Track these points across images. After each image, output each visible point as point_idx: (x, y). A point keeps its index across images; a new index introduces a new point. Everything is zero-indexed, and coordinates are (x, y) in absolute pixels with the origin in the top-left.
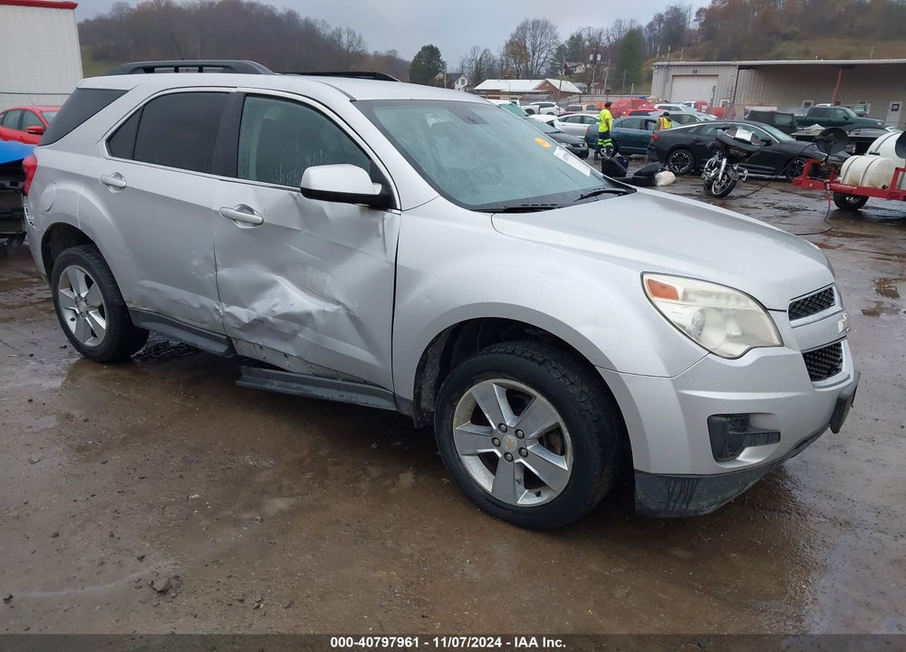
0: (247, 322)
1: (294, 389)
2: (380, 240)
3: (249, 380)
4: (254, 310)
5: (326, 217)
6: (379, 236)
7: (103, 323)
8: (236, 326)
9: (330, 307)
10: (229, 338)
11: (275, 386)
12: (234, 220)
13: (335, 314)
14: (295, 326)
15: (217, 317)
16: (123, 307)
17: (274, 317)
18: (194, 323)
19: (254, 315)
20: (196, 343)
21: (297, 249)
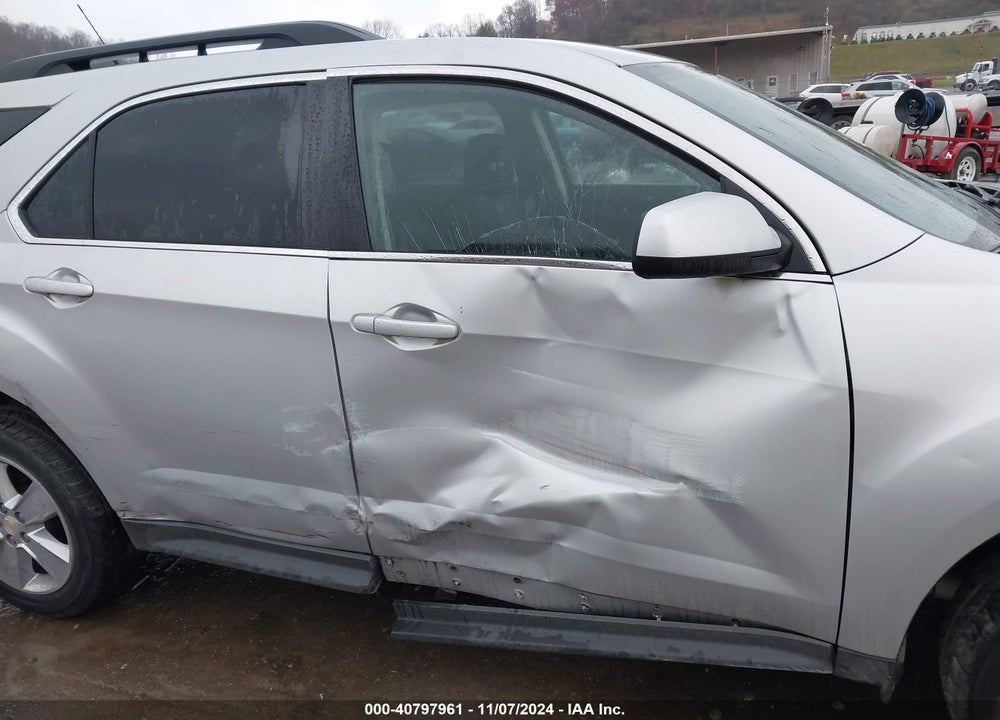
0: (430, 527)
2: (788, 339)
3: (416, 625)
4: (445, 503)
5: (621, 309)
6: (779, 332)
7: (63, 552)
8: (400, 537)
9: (649, 489)
10: (377, 559)
12: (389, 337)
13: (672, 501)
14: (553, 527)
15: (351, 524)
16: (110, 519)
17: (499, 515)
18: (292, 538)
19: (446, 514)
20: (297, 573)
21: (540, 378)
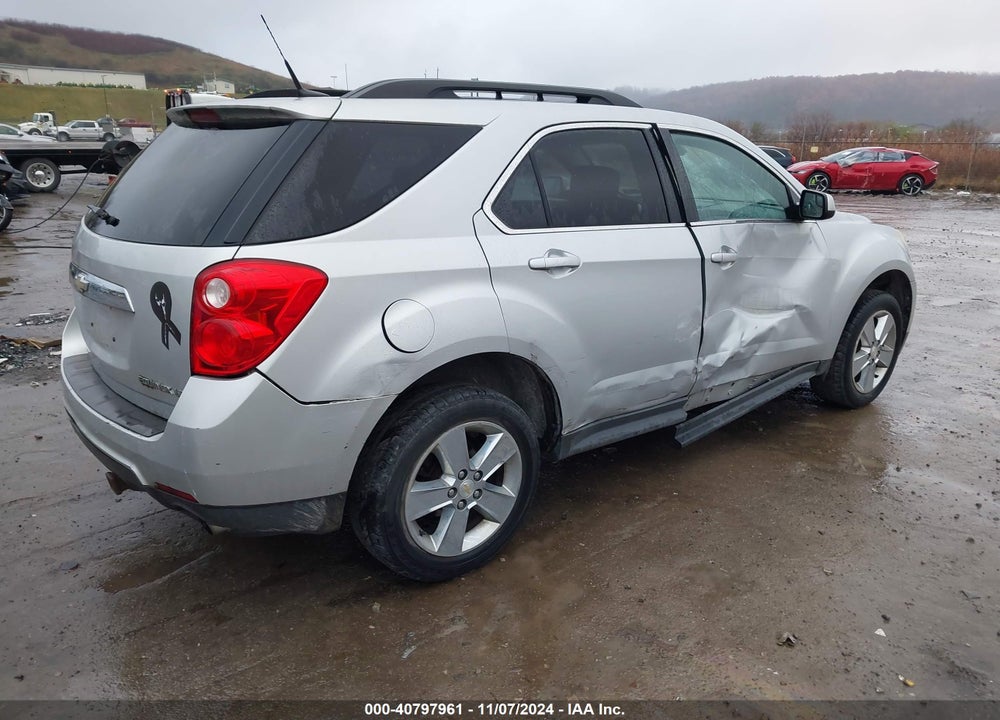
0: (721, 365)
1: (737, 412)
2: (813, 245)
4: (725, 350)
5: (776, 239)
6: (810, 242)
11: (720, 421)
12: (720, 264)
17: (744, 347)
19: (727, 355)
